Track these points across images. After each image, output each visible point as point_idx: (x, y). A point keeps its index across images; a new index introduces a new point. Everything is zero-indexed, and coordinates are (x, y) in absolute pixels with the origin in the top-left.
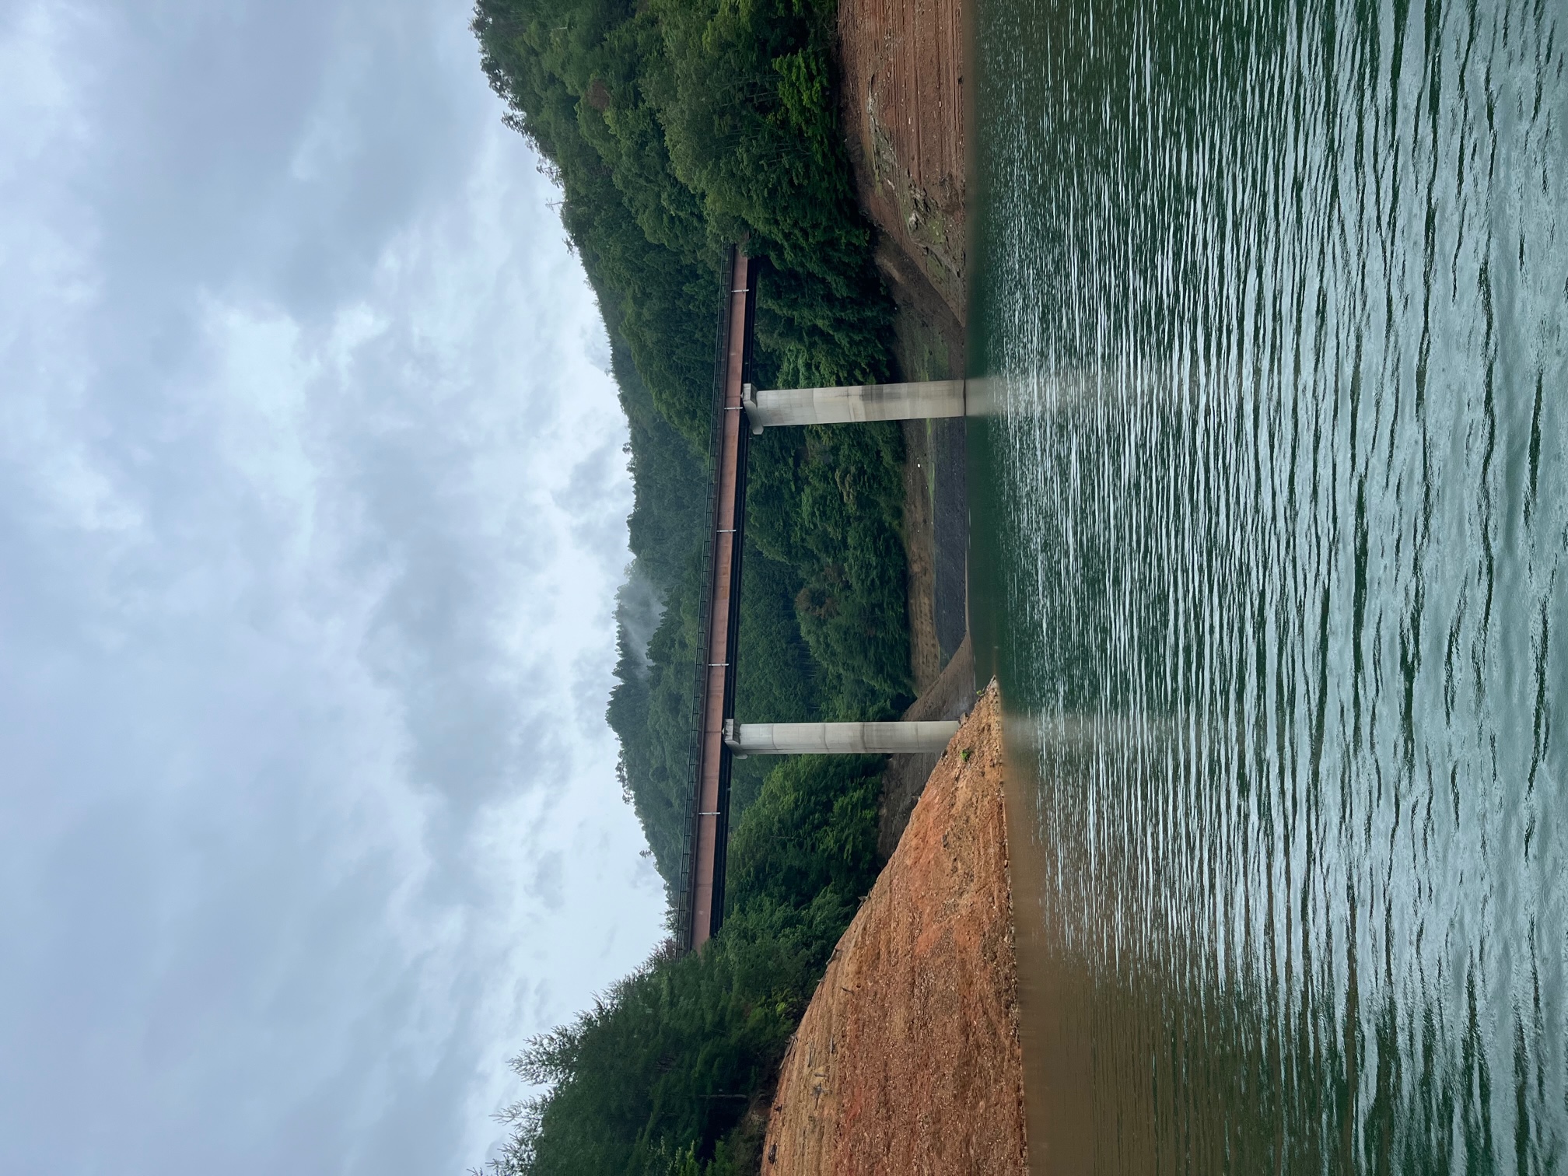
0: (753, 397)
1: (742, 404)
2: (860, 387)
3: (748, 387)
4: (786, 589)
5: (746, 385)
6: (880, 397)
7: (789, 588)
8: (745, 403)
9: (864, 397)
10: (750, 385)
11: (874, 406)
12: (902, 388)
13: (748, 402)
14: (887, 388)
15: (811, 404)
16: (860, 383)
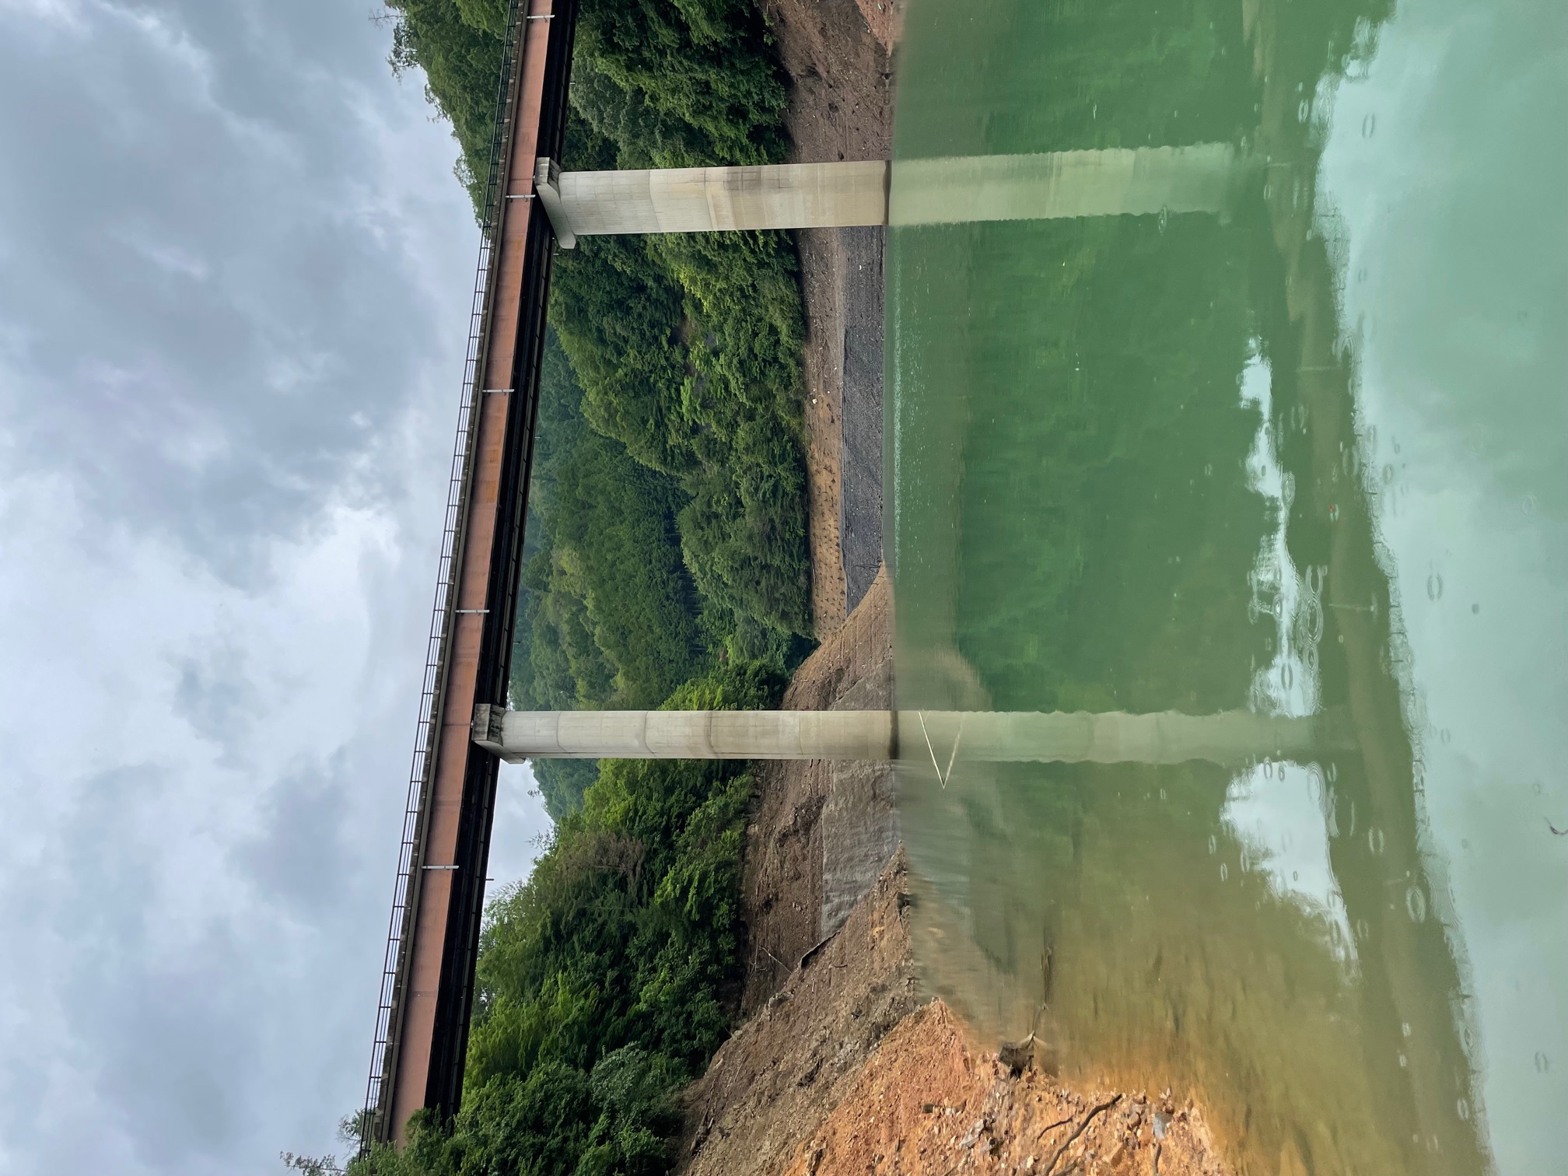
0: (552, 178)
1: (534, 191)
2: (726, 168)
3: (545, 162)
4: (669, 508)
5: (540, 159)
6: (756, 183)
7: (673, 507)
8: (538, 188)
9: (732, 186)
10: (548, 159)
11: (746, 199)
12: (795, 171)
13: (545, 189)
14: (769, 171)
15: (645, 194)
16: (721, 162)
